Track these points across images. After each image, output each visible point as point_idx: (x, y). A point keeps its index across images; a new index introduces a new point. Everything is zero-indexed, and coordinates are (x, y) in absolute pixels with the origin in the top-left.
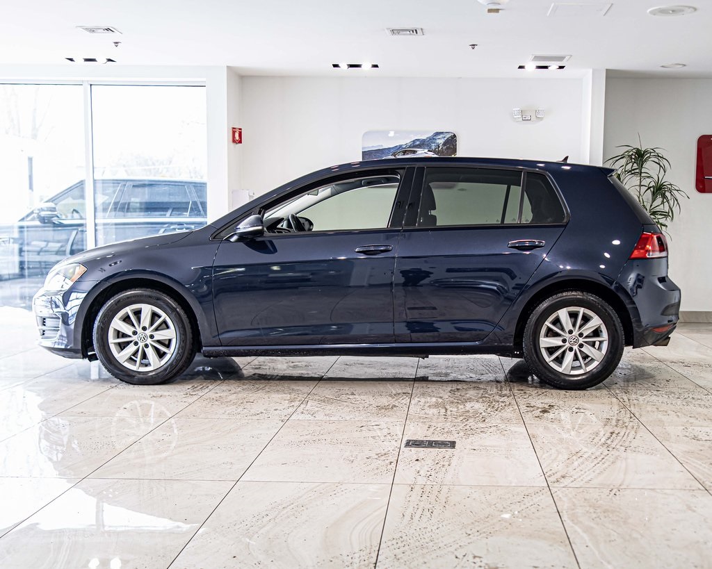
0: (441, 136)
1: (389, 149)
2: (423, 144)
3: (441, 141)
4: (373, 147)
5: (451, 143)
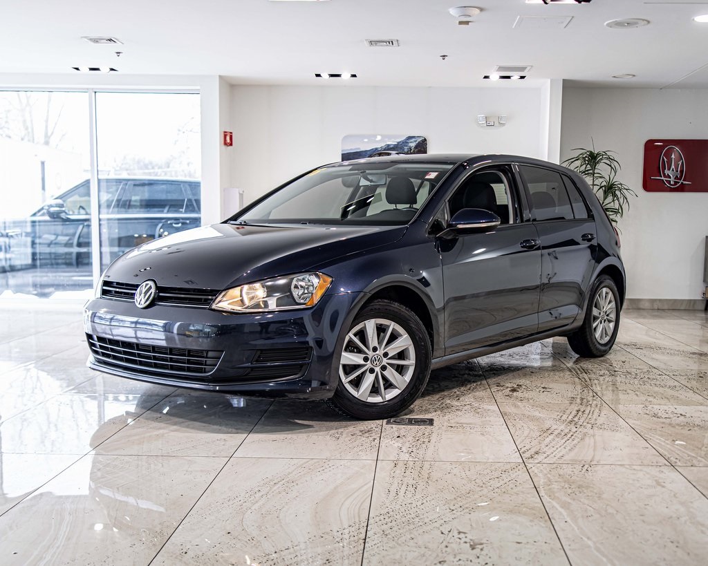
0: (414, 140)
1: (366, 151)
2: (398, 148)
3: (413, 145)
4: (351, 149)
5: (422, 147)
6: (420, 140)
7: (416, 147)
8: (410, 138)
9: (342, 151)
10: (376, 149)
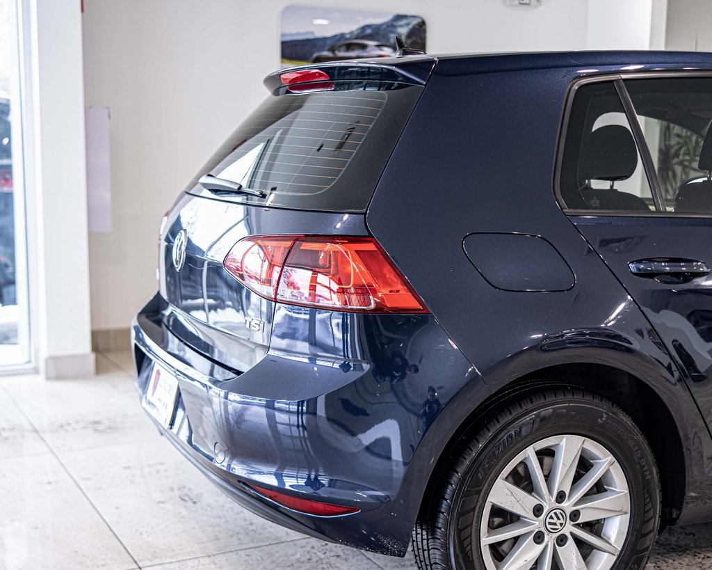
0: (404, 22)
1: (324, 39)
2: (377, 33)
3: (403, 31)
4: (298, 34)
5: (418, 35)
6: (415, 22)
7: (409, 35)
8: (399, 17)
9: (283, 35)
10: (342, 35)
